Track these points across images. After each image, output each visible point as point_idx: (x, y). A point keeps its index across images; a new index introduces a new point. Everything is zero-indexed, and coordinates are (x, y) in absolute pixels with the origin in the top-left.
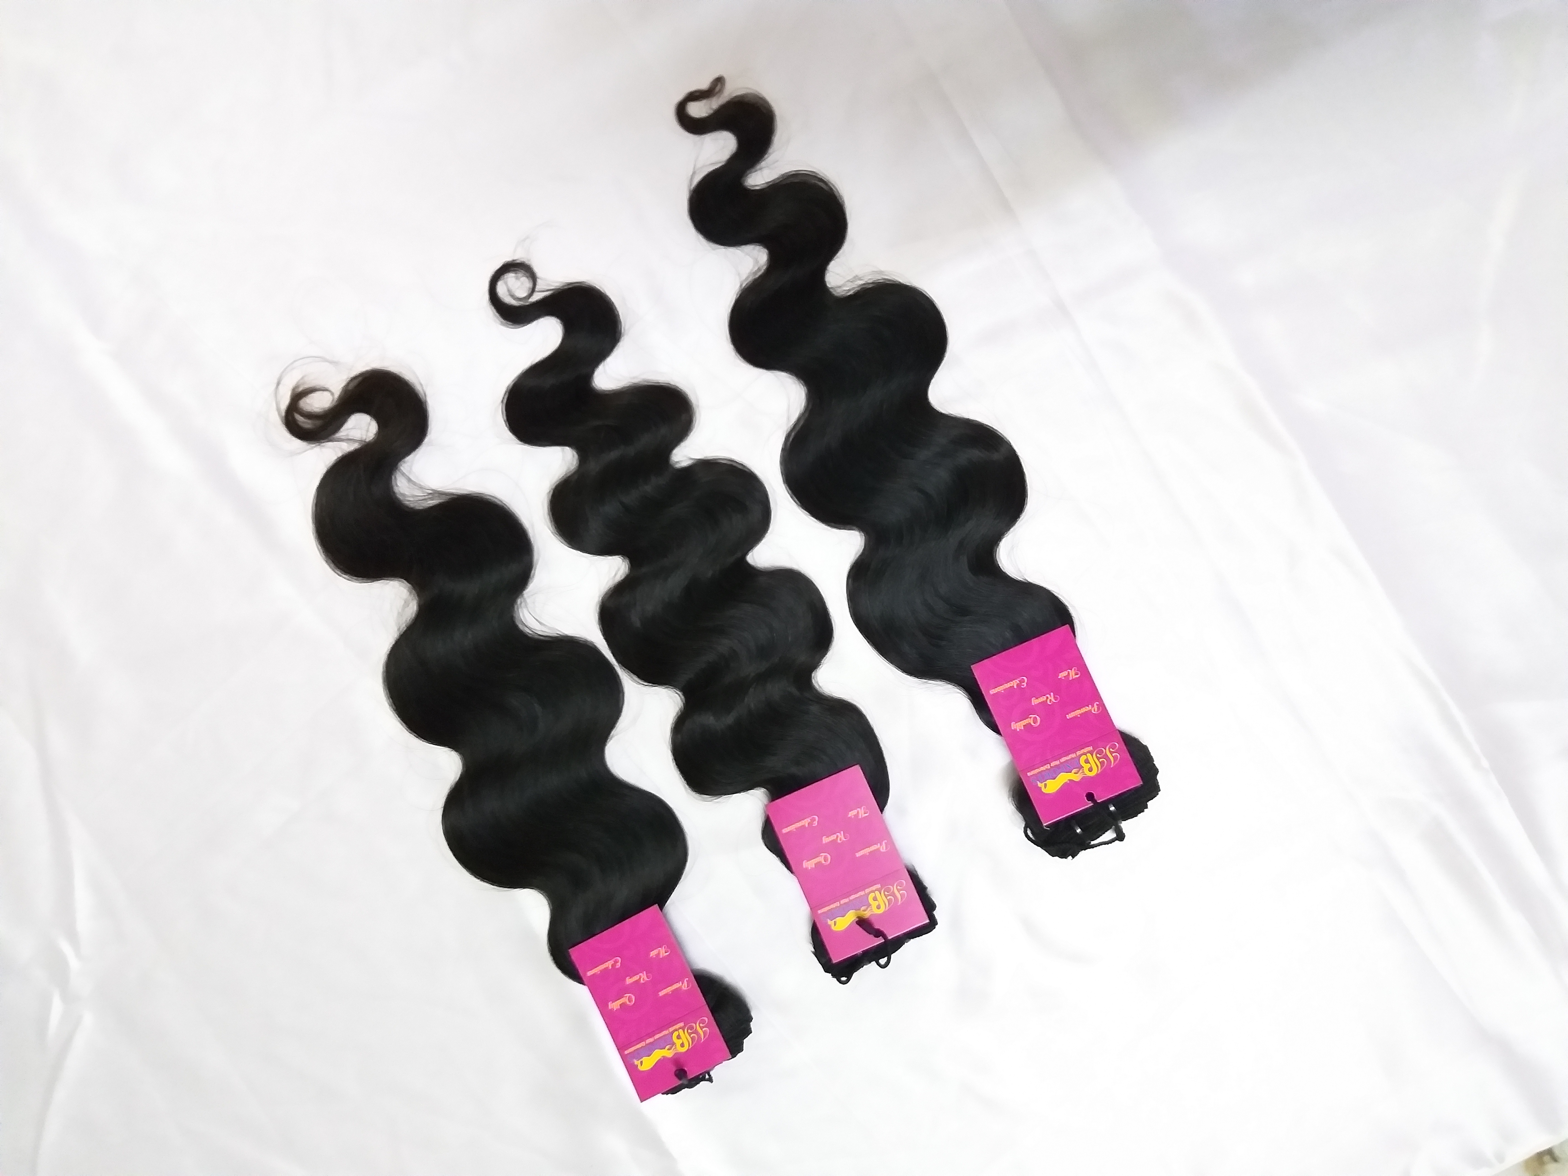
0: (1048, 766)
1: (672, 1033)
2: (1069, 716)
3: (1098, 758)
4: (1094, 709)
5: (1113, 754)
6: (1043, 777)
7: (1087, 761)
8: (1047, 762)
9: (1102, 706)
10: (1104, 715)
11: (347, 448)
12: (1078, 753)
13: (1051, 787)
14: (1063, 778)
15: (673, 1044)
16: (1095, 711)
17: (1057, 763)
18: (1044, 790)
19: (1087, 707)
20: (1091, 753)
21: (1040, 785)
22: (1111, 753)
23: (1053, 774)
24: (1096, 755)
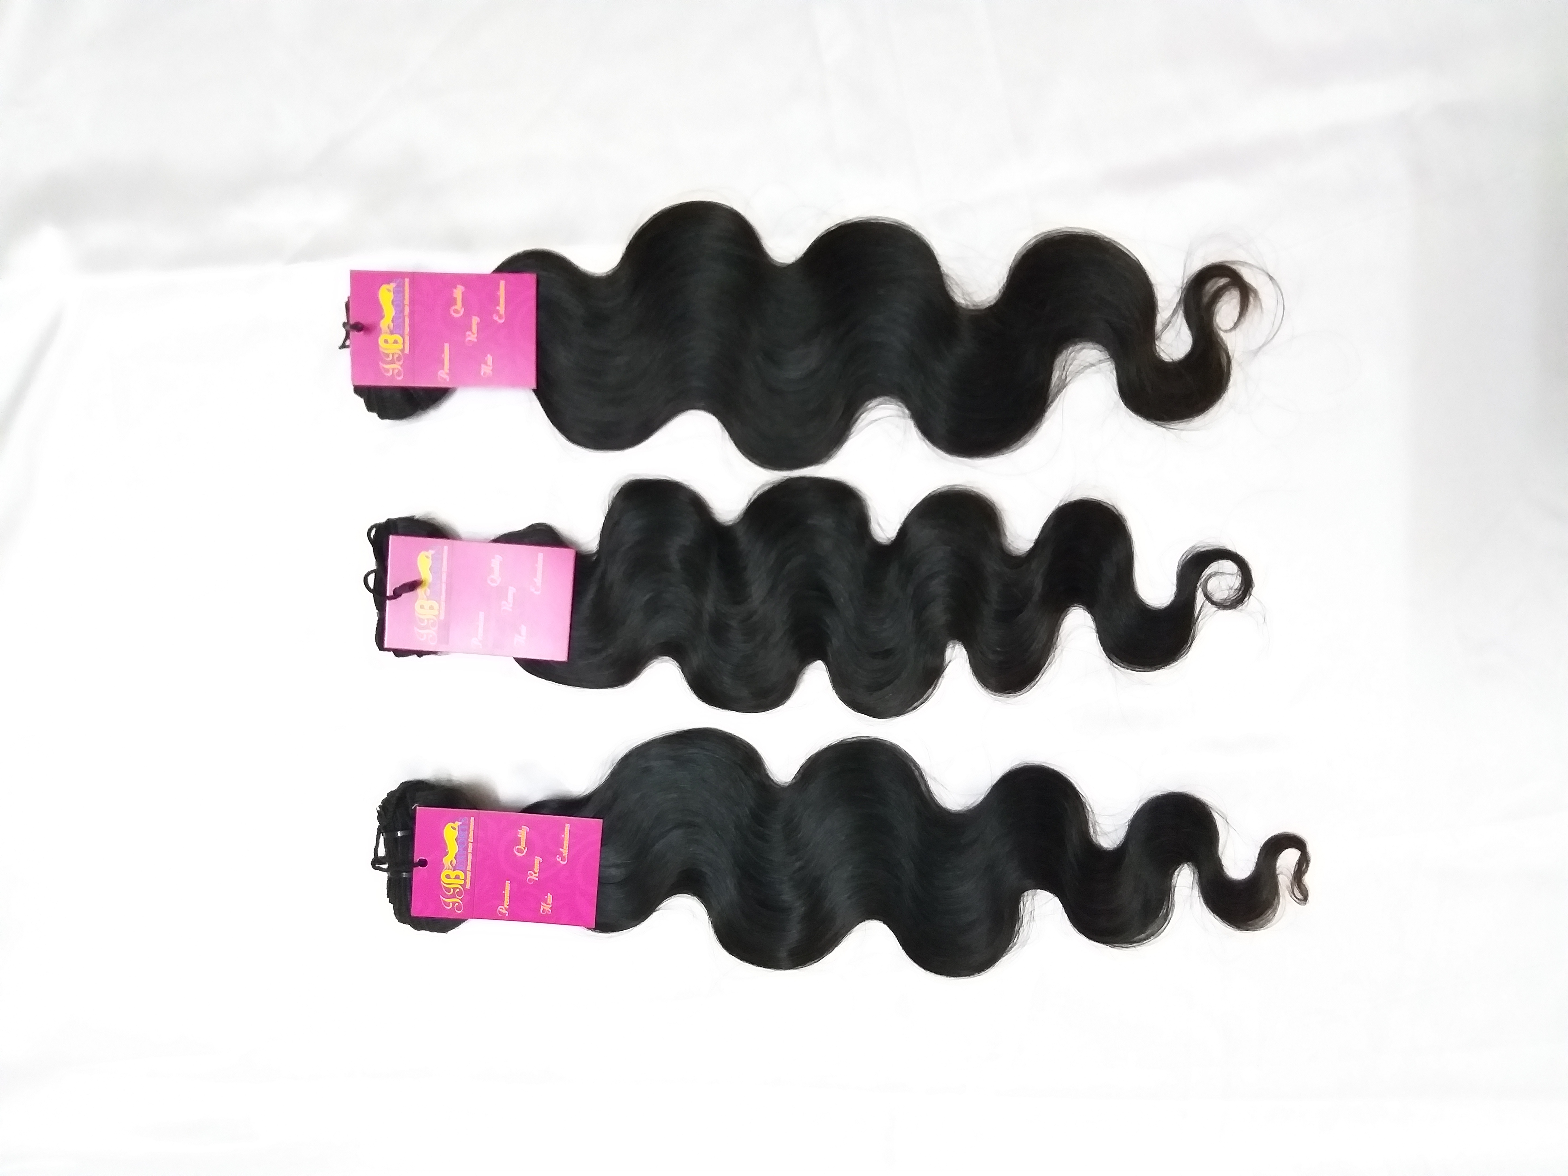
0: (471, 839)
1: (403, 336)
2: (508, 883)
3: (454, 889)
4: (503, 909)
5: (452, 904)
6: (463, 830)
7: (457, 877)
8: (475, 841)
9: (502, 918)
10: (491, 914)
11: (1162, 317)
12: (469, 874)
13: (450, 833)
14: (453, 848)
15: (392, 333)
16: (501, 908)
17: (470, 850)
18: (450, 825)
19: (508, 904)
20: (463, 886)
21: (457, 824)
22: (454, 903)
23: (461, 841)
24: (458, 888)
